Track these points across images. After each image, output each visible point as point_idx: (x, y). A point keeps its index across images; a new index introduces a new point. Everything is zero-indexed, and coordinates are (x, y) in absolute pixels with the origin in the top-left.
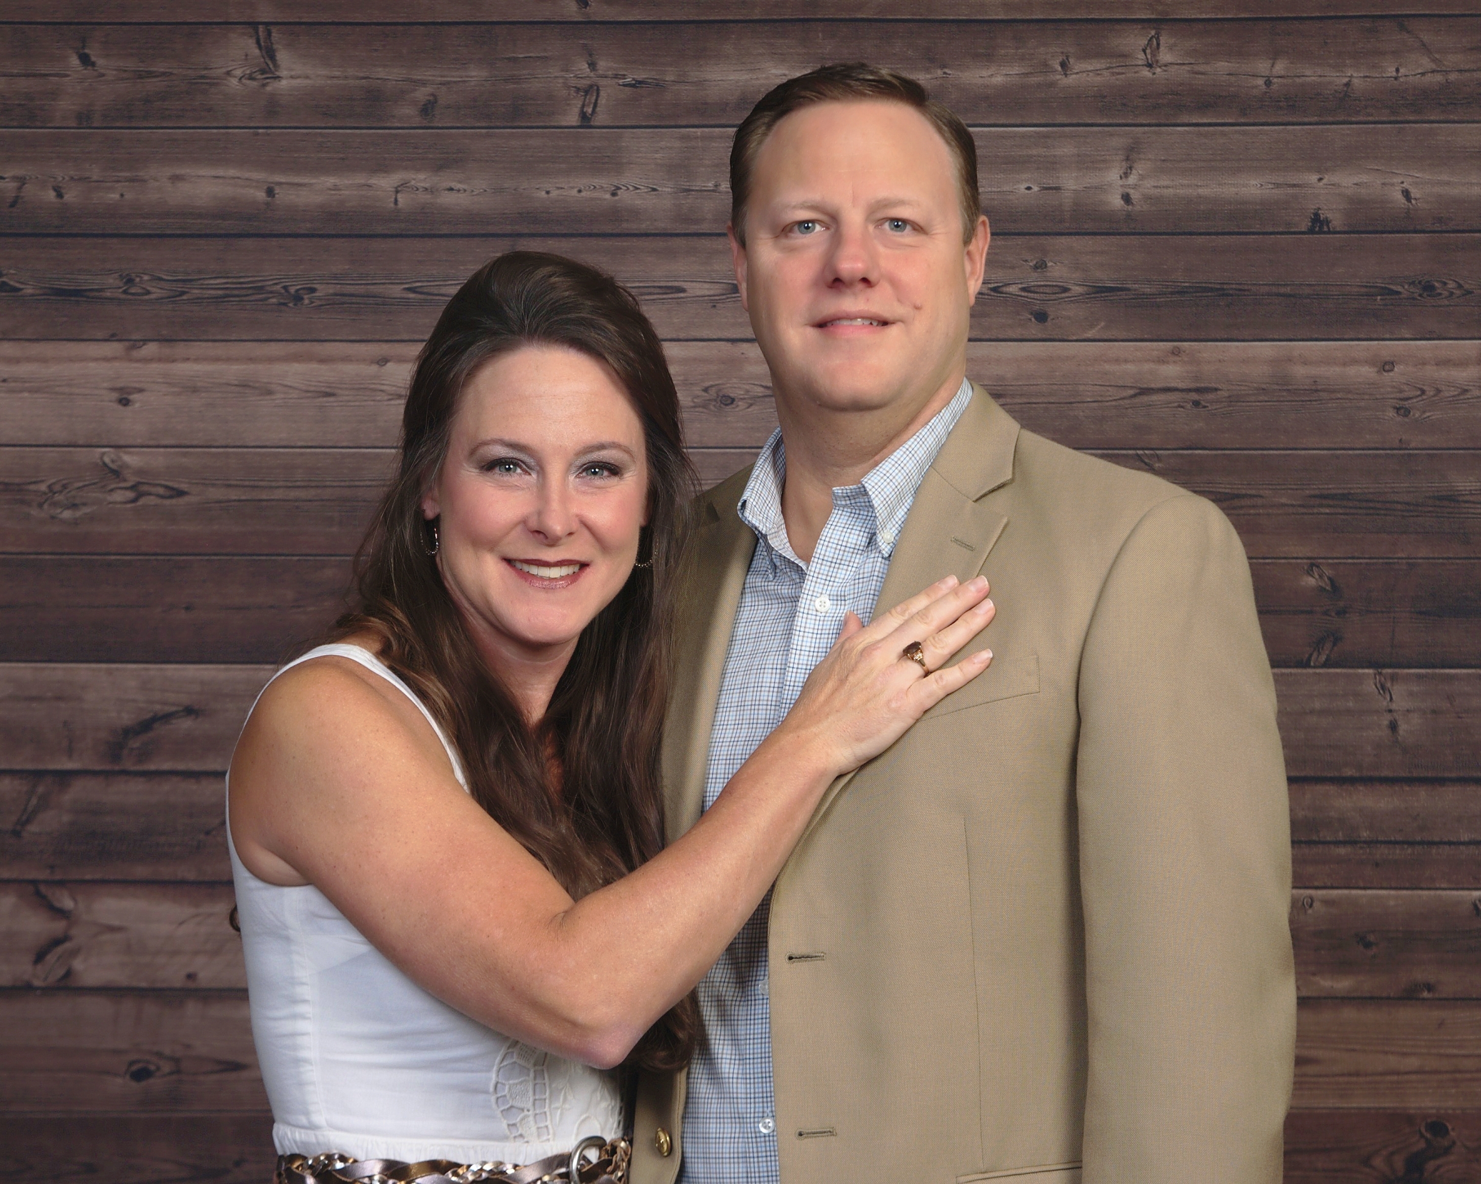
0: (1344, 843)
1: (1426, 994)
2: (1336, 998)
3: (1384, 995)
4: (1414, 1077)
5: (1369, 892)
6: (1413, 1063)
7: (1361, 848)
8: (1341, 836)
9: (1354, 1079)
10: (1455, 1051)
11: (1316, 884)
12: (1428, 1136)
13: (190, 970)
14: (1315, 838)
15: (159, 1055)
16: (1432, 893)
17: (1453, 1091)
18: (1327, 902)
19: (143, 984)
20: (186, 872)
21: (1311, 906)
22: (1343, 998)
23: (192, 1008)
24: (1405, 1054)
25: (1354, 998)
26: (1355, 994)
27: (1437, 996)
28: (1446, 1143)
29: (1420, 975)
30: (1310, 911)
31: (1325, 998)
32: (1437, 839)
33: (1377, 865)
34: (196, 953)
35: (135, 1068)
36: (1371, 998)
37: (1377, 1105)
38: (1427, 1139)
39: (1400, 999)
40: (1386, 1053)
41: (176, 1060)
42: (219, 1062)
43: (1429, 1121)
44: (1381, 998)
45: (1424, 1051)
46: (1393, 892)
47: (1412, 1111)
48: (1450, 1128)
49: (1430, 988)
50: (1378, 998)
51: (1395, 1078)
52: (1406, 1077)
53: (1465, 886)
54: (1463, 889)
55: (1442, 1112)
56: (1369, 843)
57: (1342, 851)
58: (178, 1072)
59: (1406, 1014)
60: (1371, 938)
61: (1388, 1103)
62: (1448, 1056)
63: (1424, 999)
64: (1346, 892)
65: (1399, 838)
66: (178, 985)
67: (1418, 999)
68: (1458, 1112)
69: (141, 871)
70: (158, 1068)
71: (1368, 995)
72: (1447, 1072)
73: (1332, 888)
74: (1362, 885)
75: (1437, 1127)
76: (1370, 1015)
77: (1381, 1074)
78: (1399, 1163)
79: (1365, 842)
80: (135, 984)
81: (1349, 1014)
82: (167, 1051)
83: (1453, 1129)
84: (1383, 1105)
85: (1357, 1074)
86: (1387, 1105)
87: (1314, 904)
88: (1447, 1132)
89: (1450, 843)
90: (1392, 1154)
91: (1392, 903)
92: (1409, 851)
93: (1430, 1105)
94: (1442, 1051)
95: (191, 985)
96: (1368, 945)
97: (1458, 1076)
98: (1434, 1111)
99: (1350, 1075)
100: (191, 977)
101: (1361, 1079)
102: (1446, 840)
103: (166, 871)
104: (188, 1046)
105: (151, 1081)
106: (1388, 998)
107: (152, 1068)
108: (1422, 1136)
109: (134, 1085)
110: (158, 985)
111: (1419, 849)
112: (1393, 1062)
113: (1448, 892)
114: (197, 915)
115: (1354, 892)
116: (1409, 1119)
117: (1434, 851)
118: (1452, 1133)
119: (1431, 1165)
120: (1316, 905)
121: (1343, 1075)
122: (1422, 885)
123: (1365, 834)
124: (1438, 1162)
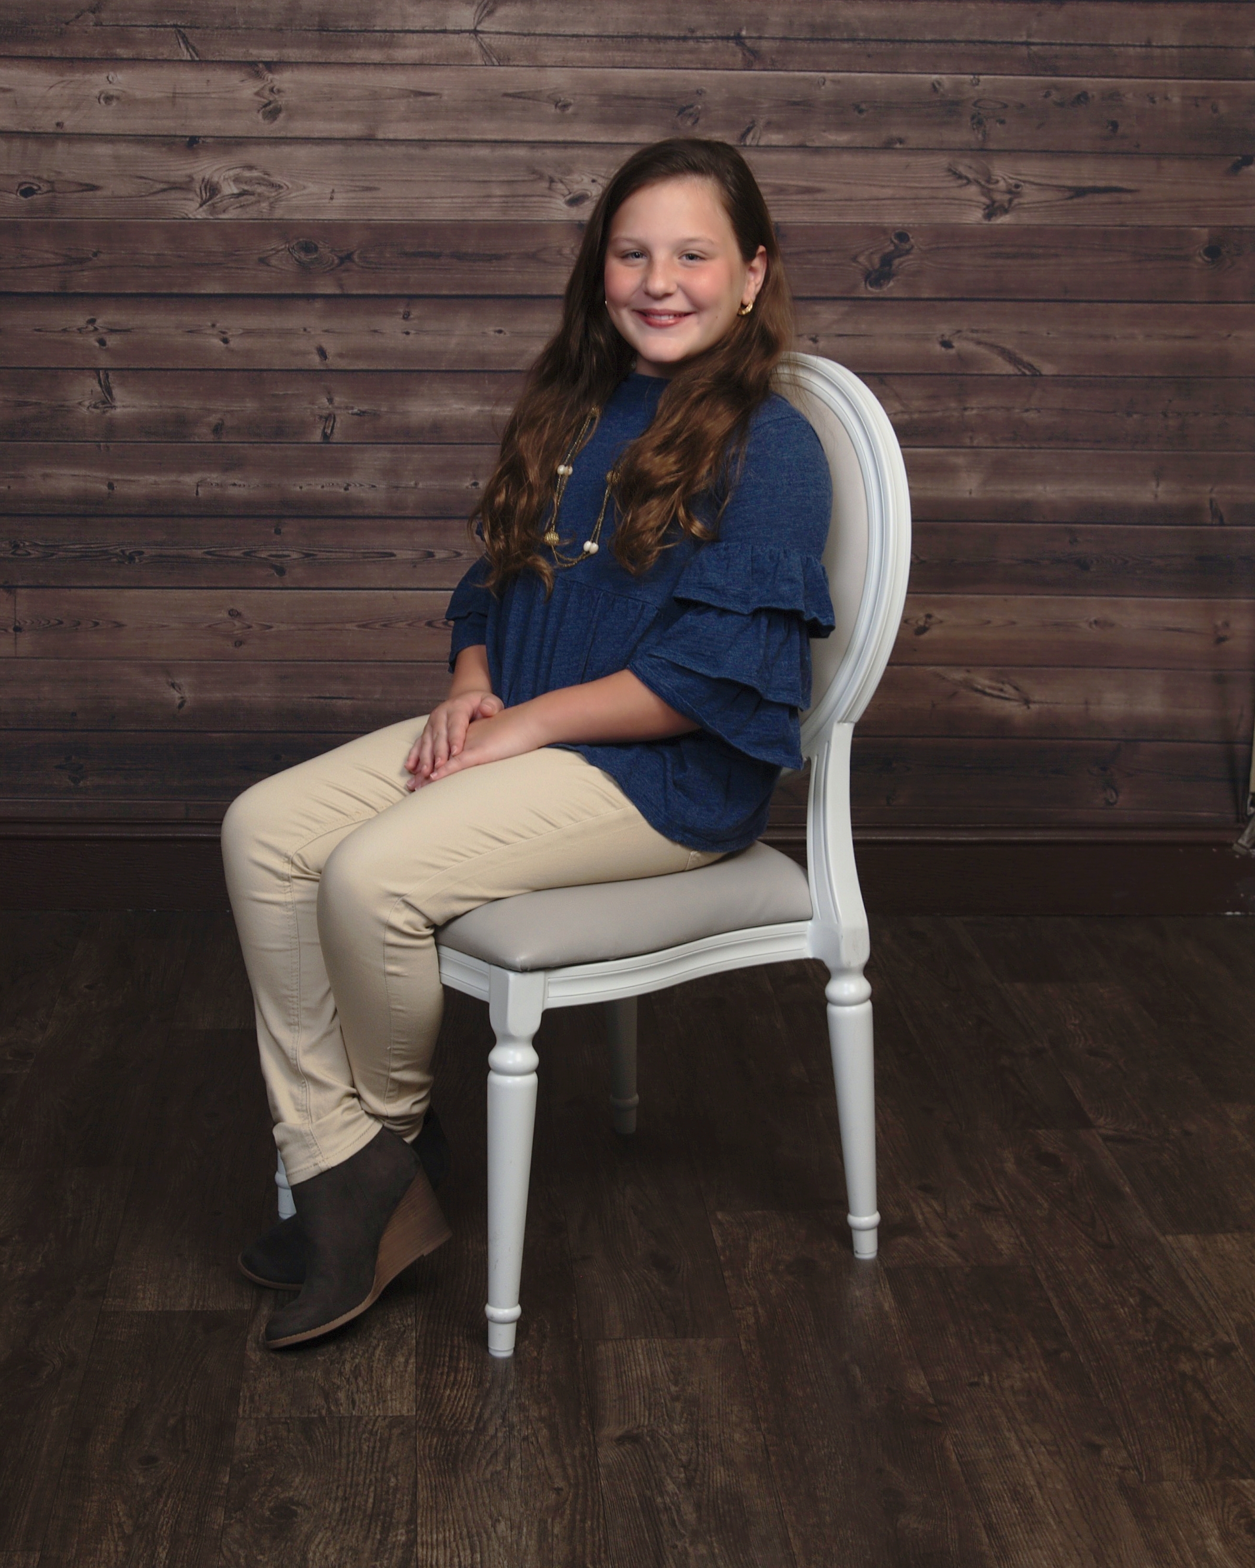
0: (847, 40)
1: (898, 146)
2: (838, 147)
3: (871, 146)
4: (888, 202)
5: (863, 75)
6: (888, 192)
7: (859, 44)
8: (845, 36)
9: (848, 203)
10: (917, 185)
11: (828, 68)
12: (896, 241)
13: (60, 120)
14: (827, 36)
15: (39, 178)
16: (905, 75)
17: (914, 211)
18: (833, 81)
19: (27, 130)
20: (52, 50)
21: (824, 84)
22: (843, 148)
23: (61, 147)
24: (883, 186)
25: (850, 148)
26: (851, 145)
27: (905, 146)
28: (907, 246)
29: (895, 133)
30: (823, 88)
31: (831, 147)
32: (909, 38)
33: (869, 56)
34: (63, 108)
35: (23, 188)
36: (862, 148)
37: (863, 221)
38: (894, 243)
39: (880, 148)
40: (870, 185)
41: (51, 183)
42: (81, 184)
43: (897, 231)
44: (869, 148)
45: (895, 184)
46: (879, 75)
47: (886, 225)
48: (910, 236)
49: (901, 141)
50: (866, 148)
51: (875, 202)
52: (883, 202)
53: (928, 71)
54: (926, 73)
55: (906, 225)
56: (865, 40)
57: (846, 46)
58: (53, 191)
59: (885, 159)
60: (863, 106)
61: (871, 220)
62: (910, 188)
63: (896, 149)
64: (847, 74)
65: (885, 37)
66: (51, 130)
67: (894, 149)
68: (916, 226)
69: (22, 50)
70: (40, 188)
71: (860, 146)
72: (910, 199)
73: (838, 71)
74: (858, 69)
75: (902, 236)
76: (861, 160)
77: (867, 200)
78: (876, 260)
79: (861, 40)
80: (21, 129)
81: (846, 158)
82: (45, 177)
83: (912, 238)
84: (866, 221)
85: (851, 200)
86: (870, 221)
87: (826, 83)
88: (908, 240)
89: (918, 41)
90: (872, 253)
91: (878, 82)
92: (891, 46)
93: (898, 220)
94: (908, 184)
95: (60, 130)
96: (861, 111)
97: (917, 201)
98: (900, 225)
99: (846, 200)
100: (59, 125)
101: (853, 203)
102: (915, 39)
103: (39, 50)
104: (59, 173)
105: (35, 196)
106: (873, 148)
107: (35, 187)
108: (892, 242)
109: (22, 198)
110: (37, 130)
111: (897, 45)
112: (876, 192)
113: (916, 76)
114: (62, 81)
115: (853, 75)
116: (883, 231)
117: (907, 46)
118: (912, 240)
119: (896, 262)
120: (827, 83)
121: (840, 200)
122: (898, 70)
123: (862, 35)
124: (902, 259)
